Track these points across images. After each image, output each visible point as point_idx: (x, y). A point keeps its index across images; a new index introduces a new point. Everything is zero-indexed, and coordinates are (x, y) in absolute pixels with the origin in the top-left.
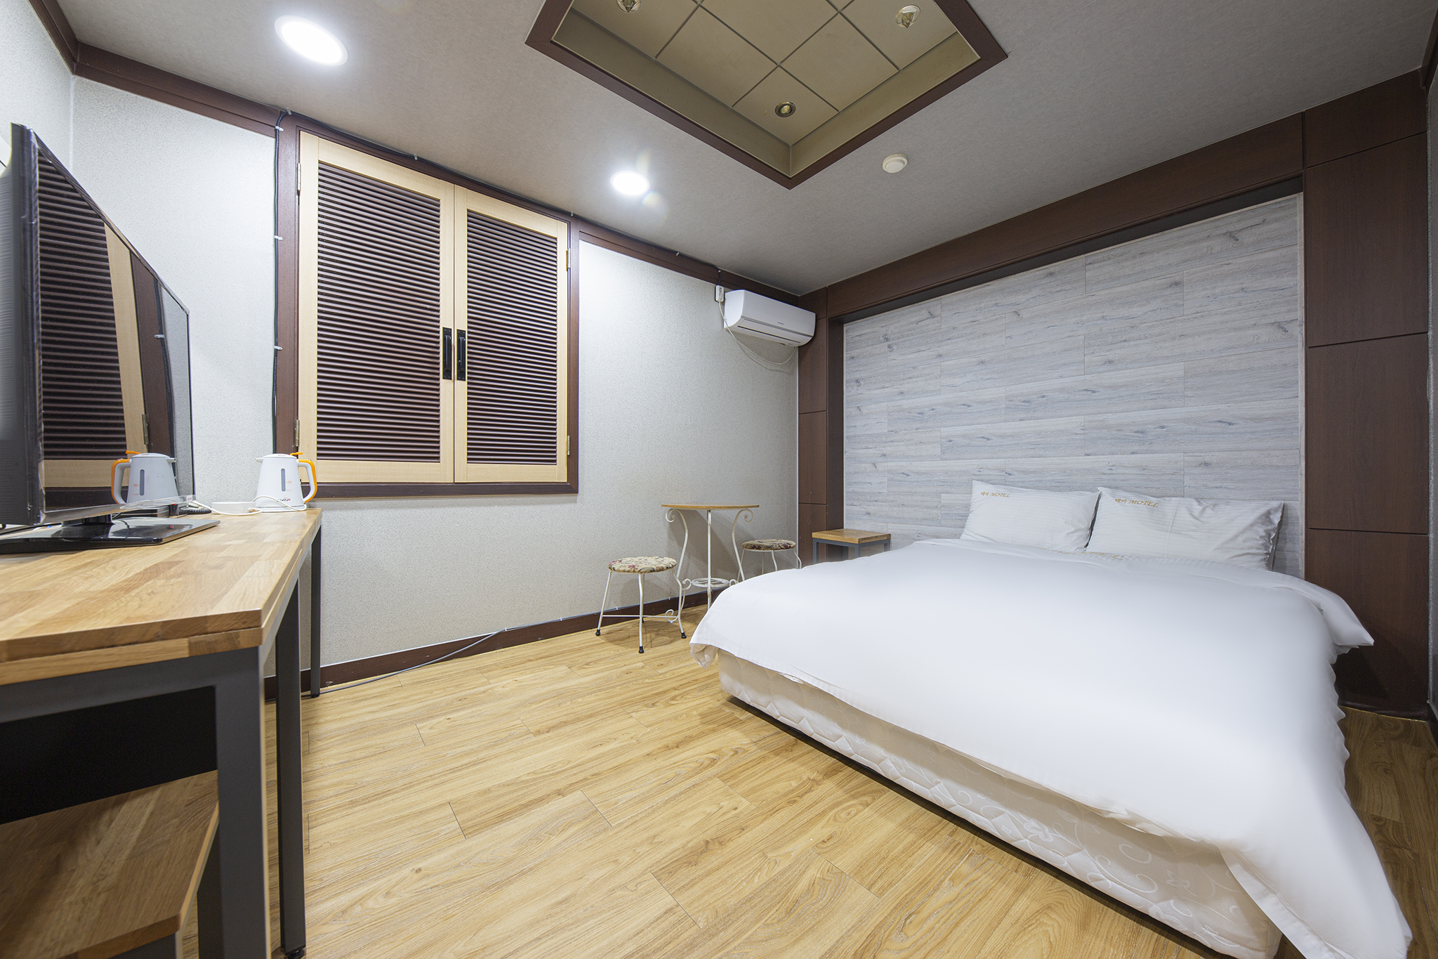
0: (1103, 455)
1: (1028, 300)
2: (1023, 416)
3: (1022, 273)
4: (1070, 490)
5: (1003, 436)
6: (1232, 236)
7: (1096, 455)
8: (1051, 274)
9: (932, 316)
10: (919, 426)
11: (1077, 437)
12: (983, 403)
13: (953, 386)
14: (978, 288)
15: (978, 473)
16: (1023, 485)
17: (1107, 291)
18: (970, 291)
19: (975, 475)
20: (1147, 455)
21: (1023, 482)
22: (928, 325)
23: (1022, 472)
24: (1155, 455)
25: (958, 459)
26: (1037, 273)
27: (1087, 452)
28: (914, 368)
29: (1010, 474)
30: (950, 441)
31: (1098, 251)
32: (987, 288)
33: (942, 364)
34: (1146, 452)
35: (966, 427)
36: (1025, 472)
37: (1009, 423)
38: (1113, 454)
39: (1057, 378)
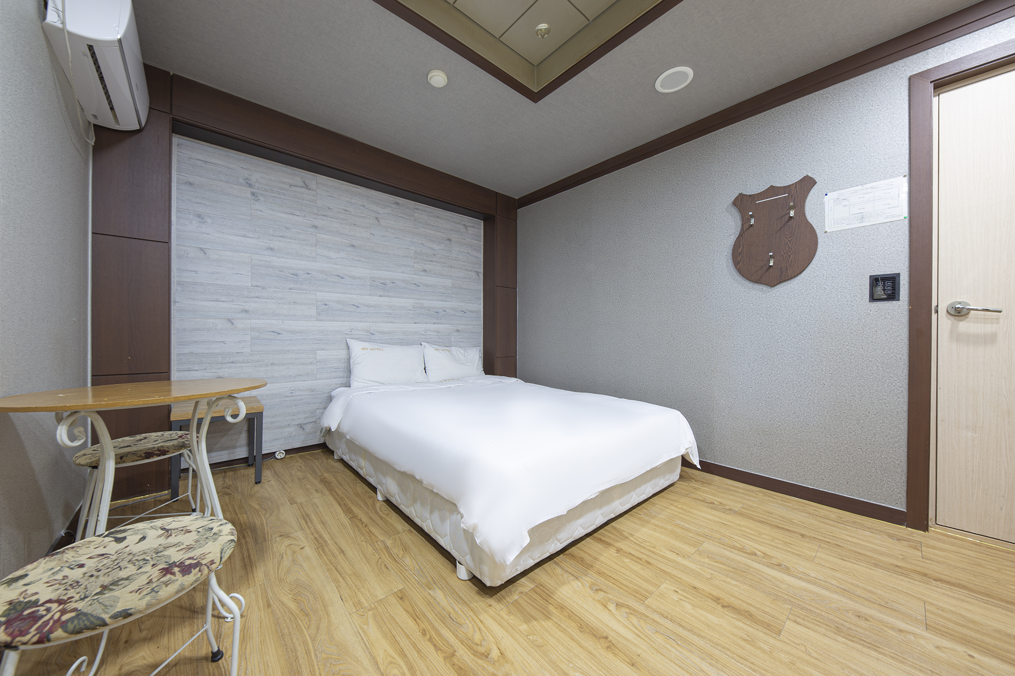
0: (422, 323)
1: (384, 214)
2: (381, 293)
3: (381, 193)
4: (407, 345)
5: (368, 306)
6: (466, 226)
7: (419, 323)
8: (398, 204)
9: (307, 187)
10: (292, 286)
11: (410, 312)
12: (353, 277)
13: (328, 257)
14: (349, 186)
15: (350, 333)
16: (381, 342)
17: (424, 230)
18: (343, 184)
19: (347, 334)
20: (439, 325)
21: (381, 340)
22: (303, 193)
23: (381, 333)
24: (442, 325)
25: (332, 321)
26: (390, 198)
27: (416, 321)
28: (287, 228)
29: (373, 334)
30: (326, 305)
31: (420, 204)
32: (356, 189)
33: (318, 235)
34: (439, 323)
35: (340, 295)
36: (382, 333)
37: (373, 297)
38: (426, 323)
39: (400, 273)
